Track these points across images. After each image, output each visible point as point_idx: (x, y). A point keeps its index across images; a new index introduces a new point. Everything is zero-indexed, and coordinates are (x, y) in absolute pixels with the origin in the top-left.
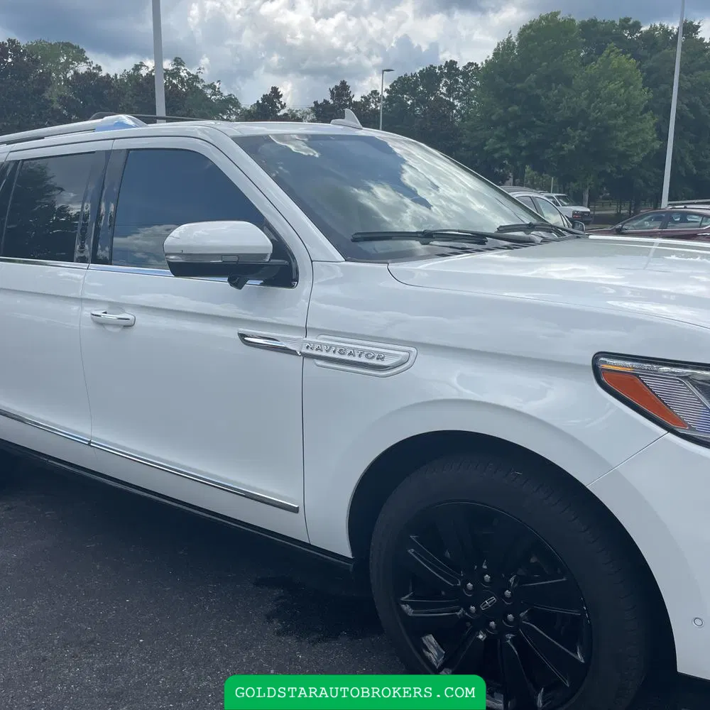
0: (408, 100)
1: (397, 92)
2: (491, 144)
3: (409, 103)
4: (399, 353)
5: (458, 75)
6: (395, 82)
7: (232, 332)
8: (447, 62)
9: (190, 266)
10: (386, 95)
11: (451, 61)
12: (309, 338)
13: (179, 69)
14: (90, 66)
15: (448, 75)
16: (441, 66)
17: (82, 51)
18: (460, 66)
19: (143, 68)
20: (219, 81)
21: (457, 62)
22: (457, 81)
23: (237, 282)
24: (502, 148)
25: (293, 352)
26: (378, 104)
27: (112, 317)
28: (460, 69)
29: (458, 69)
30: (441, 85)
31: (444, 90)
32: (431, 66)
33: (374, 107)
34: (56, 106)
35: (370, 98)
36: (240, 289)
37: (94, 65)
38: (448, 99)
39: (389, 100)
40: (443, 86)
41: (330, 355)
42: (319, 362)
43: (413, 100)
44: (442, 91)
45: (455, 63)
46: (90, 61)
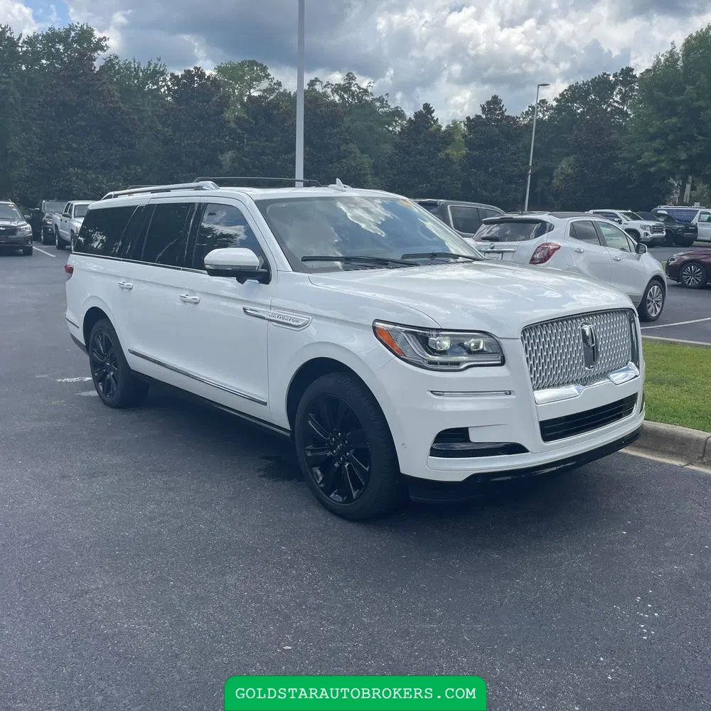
0: (578, 109)
1: (567, 101)
2: (648, 157)
3: (579, 111)
4: (304, 319)
5: (634, 82)
6: (566, 90)
7: (240, 307)
8: (623, 69)
9: (217, 271)
10: (555, 104)
11: (627, 68)
12: (272, 311)
13: (350, 84)
14: (272, 81)
15: (624, 83)
16: (616, 73)
17: (264, 69)
18: (637, 73)
19: (317, 83)
20: (387, 94)
21: (633, 69)
22: (632, 89)
23: (241, 280)
24: (659, 161)
25: (264, 318)
26: (546, 113)
27: (189, 298)
28: (638, 76)
29: (635, 76)
30: (615, 93)
31: (618, 98)
32: (605, 74)
33: (541, 116)
34: (232, 125)
35: (538, 108)
36: (243, 283)
37: (275, 81)
38: (621, 107)
39: (558, 109)
40: (617, 94)
41: (278, 319)
42: (274, 323)
43: (584, 108)
44: (616, 99)
45: (632, 70)
46: (272, 77)
